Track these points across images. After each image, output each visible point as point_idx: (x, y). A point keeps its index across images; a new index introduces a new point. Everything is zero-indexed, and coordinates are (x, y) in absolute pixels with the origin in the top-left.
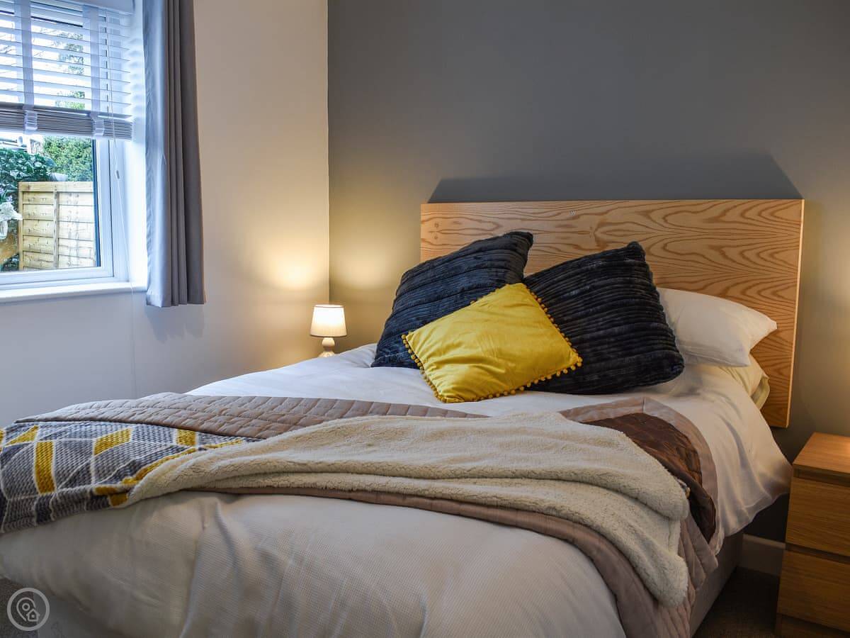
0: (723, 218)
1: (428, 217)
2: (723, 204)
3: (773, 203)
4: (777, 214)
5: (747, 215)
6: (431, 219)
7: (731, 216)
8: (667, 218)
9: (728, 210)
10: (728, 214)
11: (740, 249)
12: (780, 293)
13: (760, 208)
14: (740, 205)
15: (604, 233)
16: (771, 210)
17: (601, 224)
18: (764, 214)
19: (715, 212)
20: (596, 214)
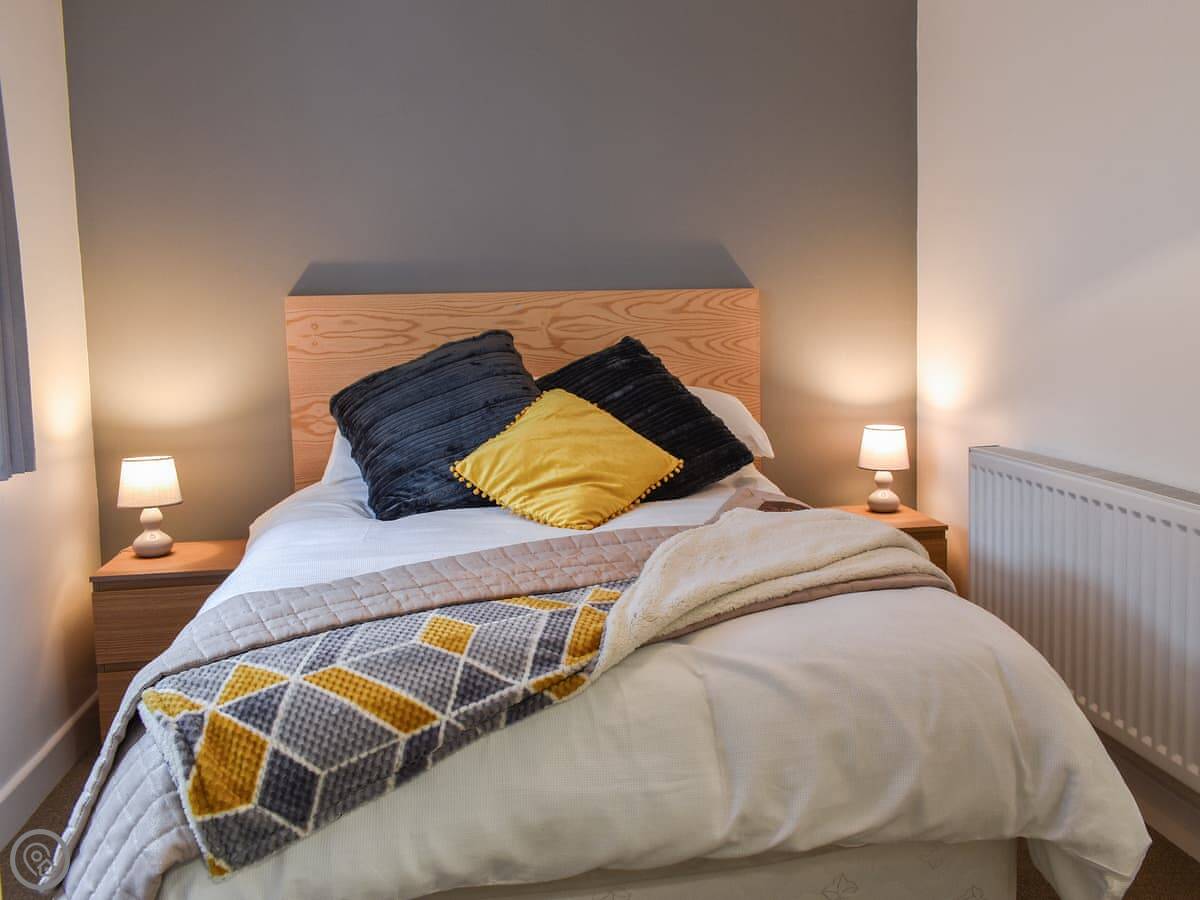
0: (687, 309)
1: (296, 316)
2: (686, 294)
3: (732, 292)
4: (737, 303)
5: (710, 304)
6: (302, 318)
7: (694, 306)
8: (630, 310)
9: (690, 301)
10: (692, 304)
11: (705, 339)
12: (746, 380)
13: (723, 297)
14: (704, 294)
15: (557, 328)
16: (732, 299)
17: (555, 319)
18: (725, 303)
19: (678, 302)
20: (547, 307)
